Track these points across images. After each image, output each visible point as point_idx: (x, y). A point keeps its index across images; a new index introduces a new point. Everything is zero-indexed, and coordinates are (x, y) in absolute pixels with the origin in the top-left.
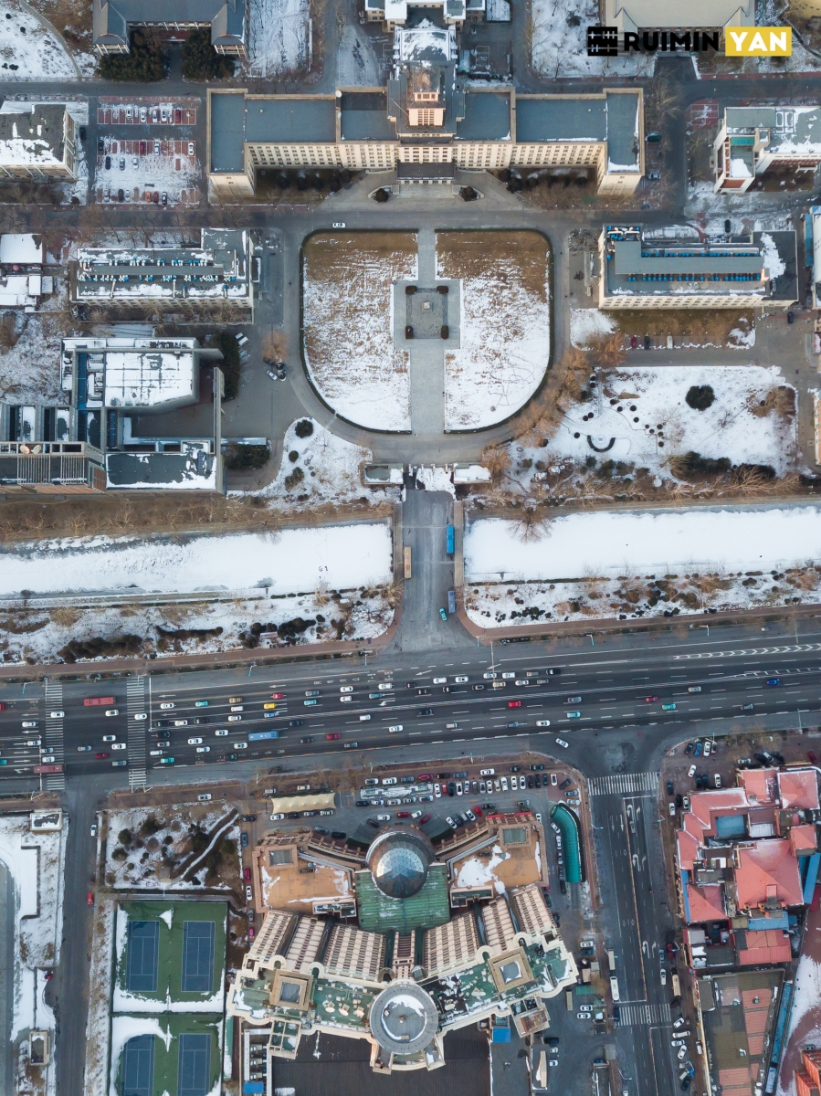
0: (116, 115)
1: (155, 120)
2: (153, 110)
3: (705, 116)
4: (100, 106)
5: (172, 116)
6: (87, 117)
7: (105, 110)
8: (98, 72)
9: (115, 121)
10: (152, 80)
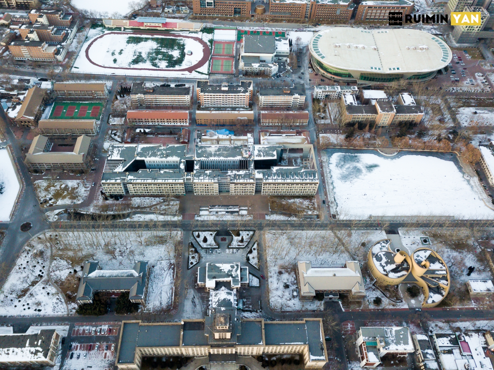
0: (81, 332)
1: (98, 334)
2: (98, 329)
3: (349, 329)
4: (75, 327)
5: (107, 331)
6: (67, 333)
7: (76, 329)
8: (77, 312)
9: (80, 334)
10: (100, 315)
